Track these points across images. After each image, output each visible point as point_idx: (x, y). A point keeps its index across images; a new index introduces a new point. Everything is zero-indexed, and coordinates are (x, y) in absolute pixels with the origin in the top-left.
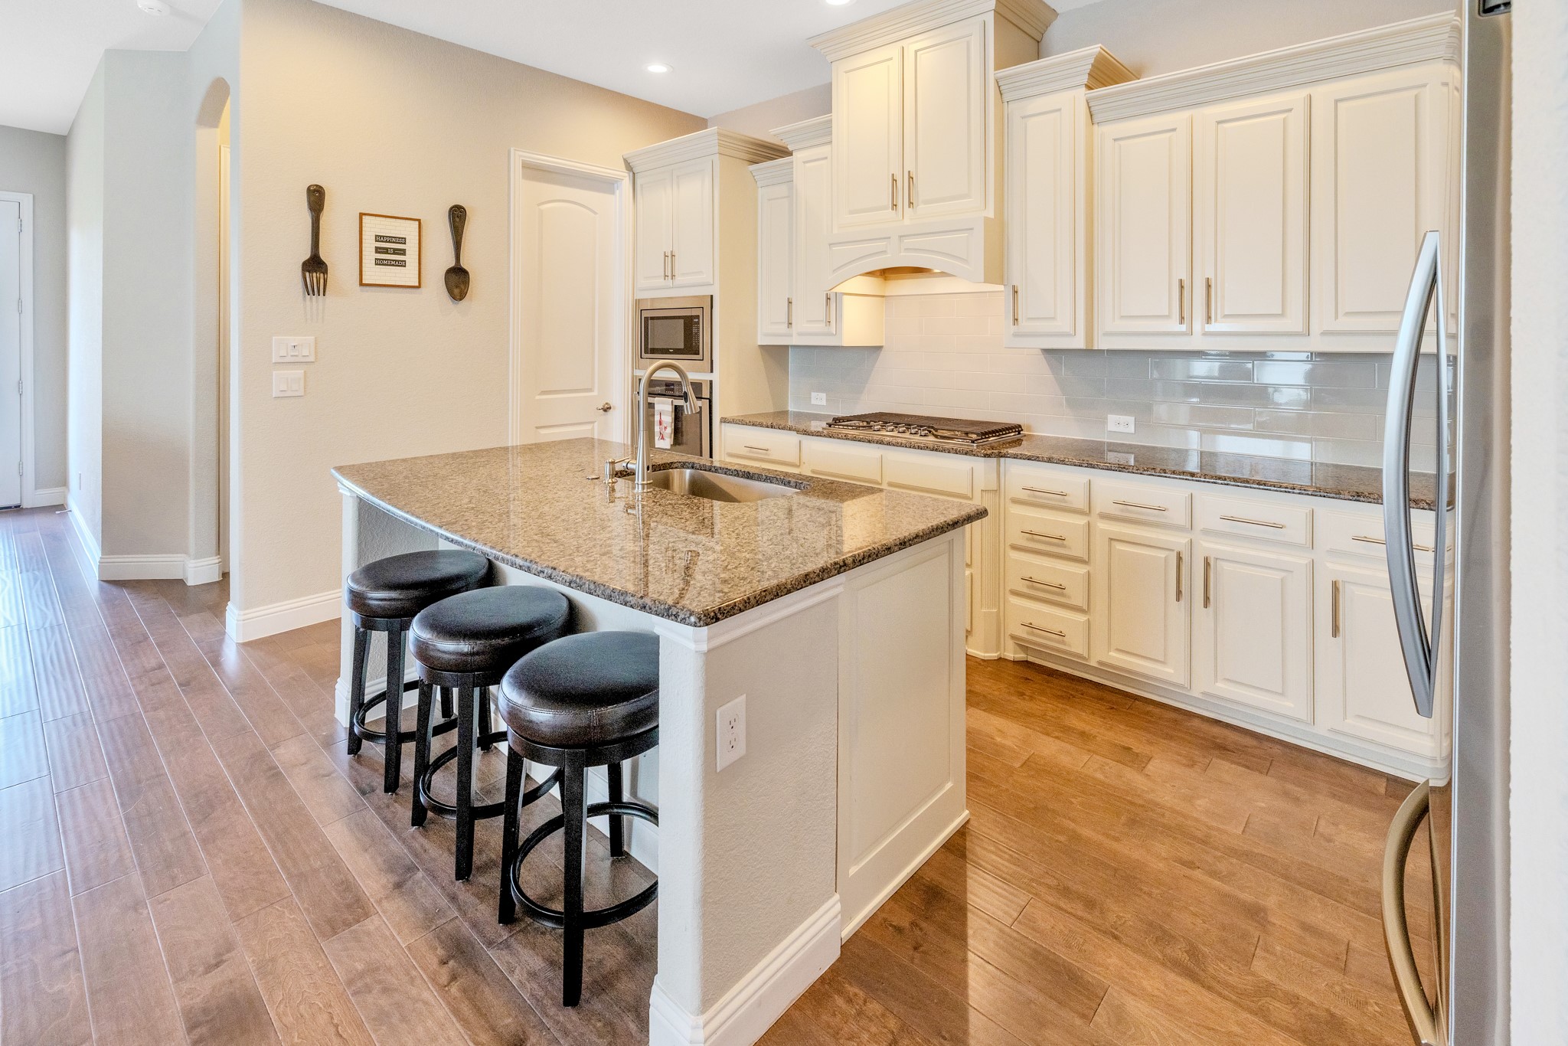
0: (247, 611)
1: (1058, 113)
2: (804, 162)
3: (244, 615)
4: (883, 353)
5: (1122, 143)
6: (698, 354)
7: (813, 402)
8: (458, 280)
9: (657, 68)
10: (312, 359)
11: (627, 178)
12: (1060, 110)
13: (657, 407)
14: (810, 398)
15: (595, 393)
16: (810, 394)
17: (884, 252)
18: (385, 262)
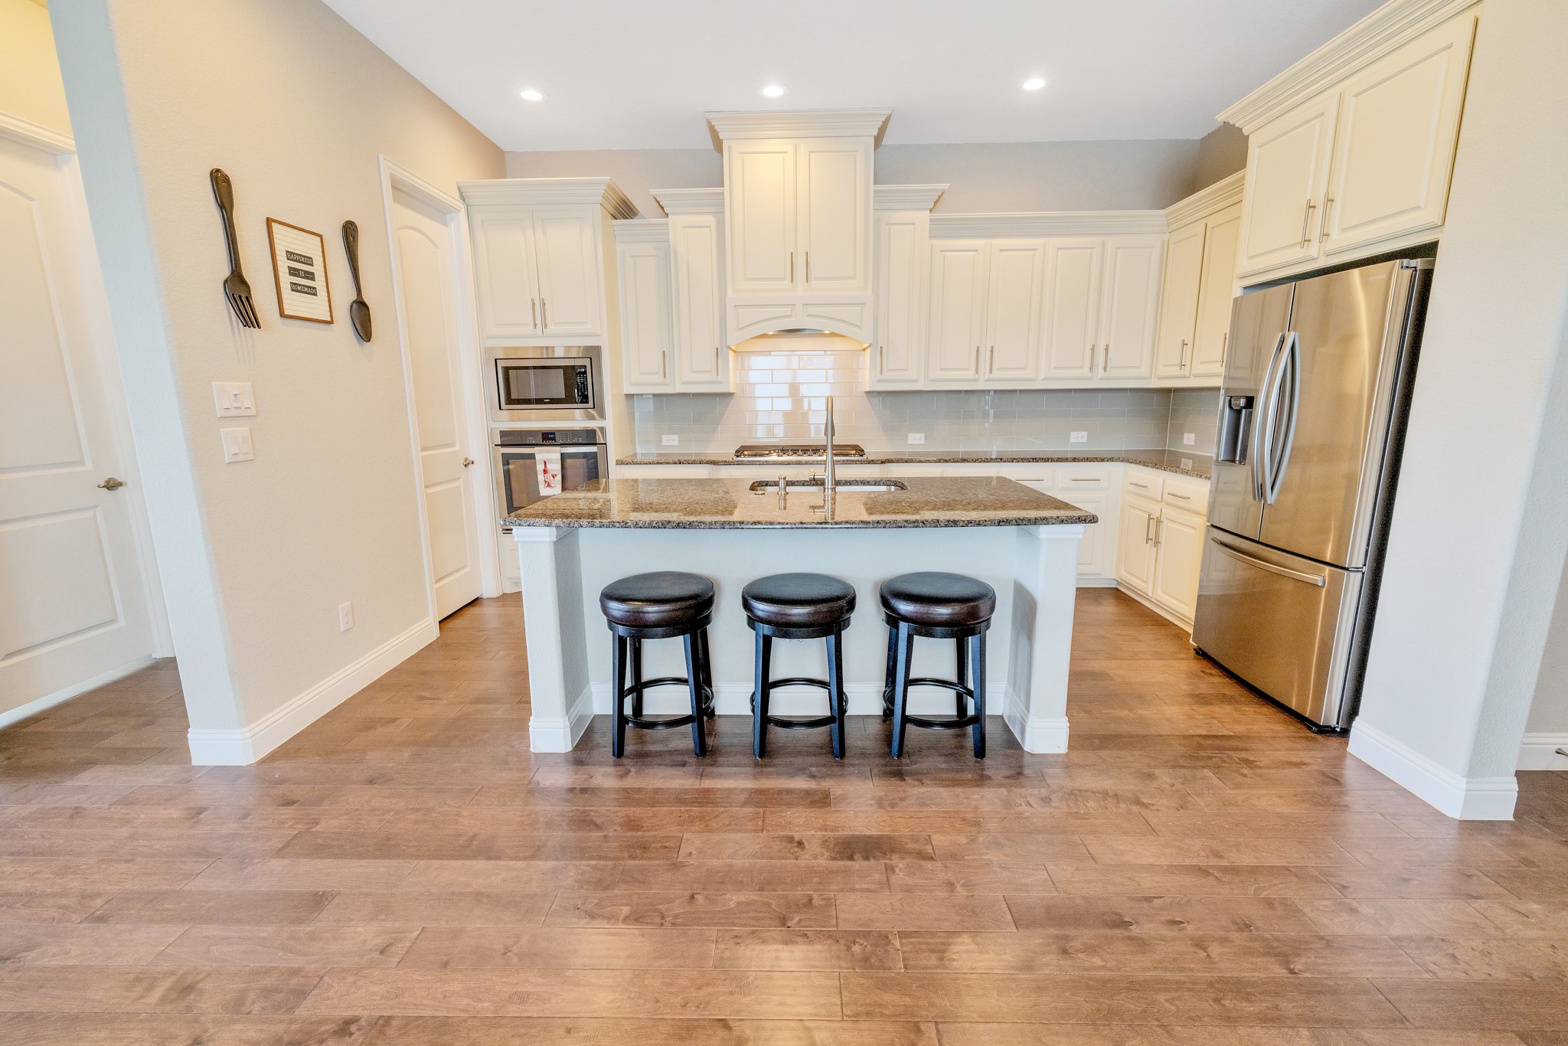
0: (253, 725)
1: (913, 226)
2: (684, 227)
3: (250, 731)
4: (734, 399)
5: (946, 253)
6: (587, 402)
7: (664, 443)
8: (362, 317)
9: (531, 95)
10: (253, 412)
11: (463, 210)
12: (914, 224)
13: (538, 457)
14: (661, 440)
15: (457, 448)
16: (661, 437)
17: (790, 316)
18: (299, 288)
